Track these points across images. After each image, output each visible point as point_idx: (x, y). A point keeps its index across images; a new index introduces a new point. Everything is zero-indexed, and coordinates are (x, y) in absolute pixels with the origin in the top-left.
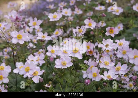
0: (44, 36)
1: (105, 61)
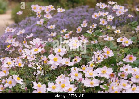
0: (67, 62)
1: (123, 83)
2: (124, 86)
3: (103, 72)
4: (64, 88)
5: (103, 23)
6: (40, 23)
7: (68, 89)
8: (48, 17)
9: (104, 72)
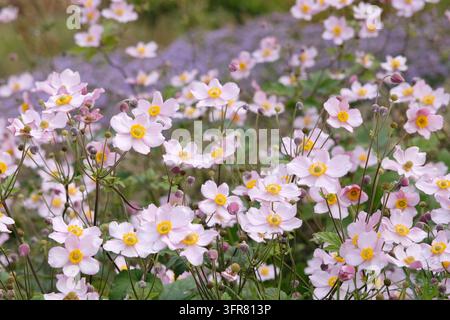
2: (400, 233)
3: (313, 172)
4: (167, 234)
5: (337, 33)
6: (90, 39)
7: (182, 238)
8: (120, 14)
9: (317, 170)
